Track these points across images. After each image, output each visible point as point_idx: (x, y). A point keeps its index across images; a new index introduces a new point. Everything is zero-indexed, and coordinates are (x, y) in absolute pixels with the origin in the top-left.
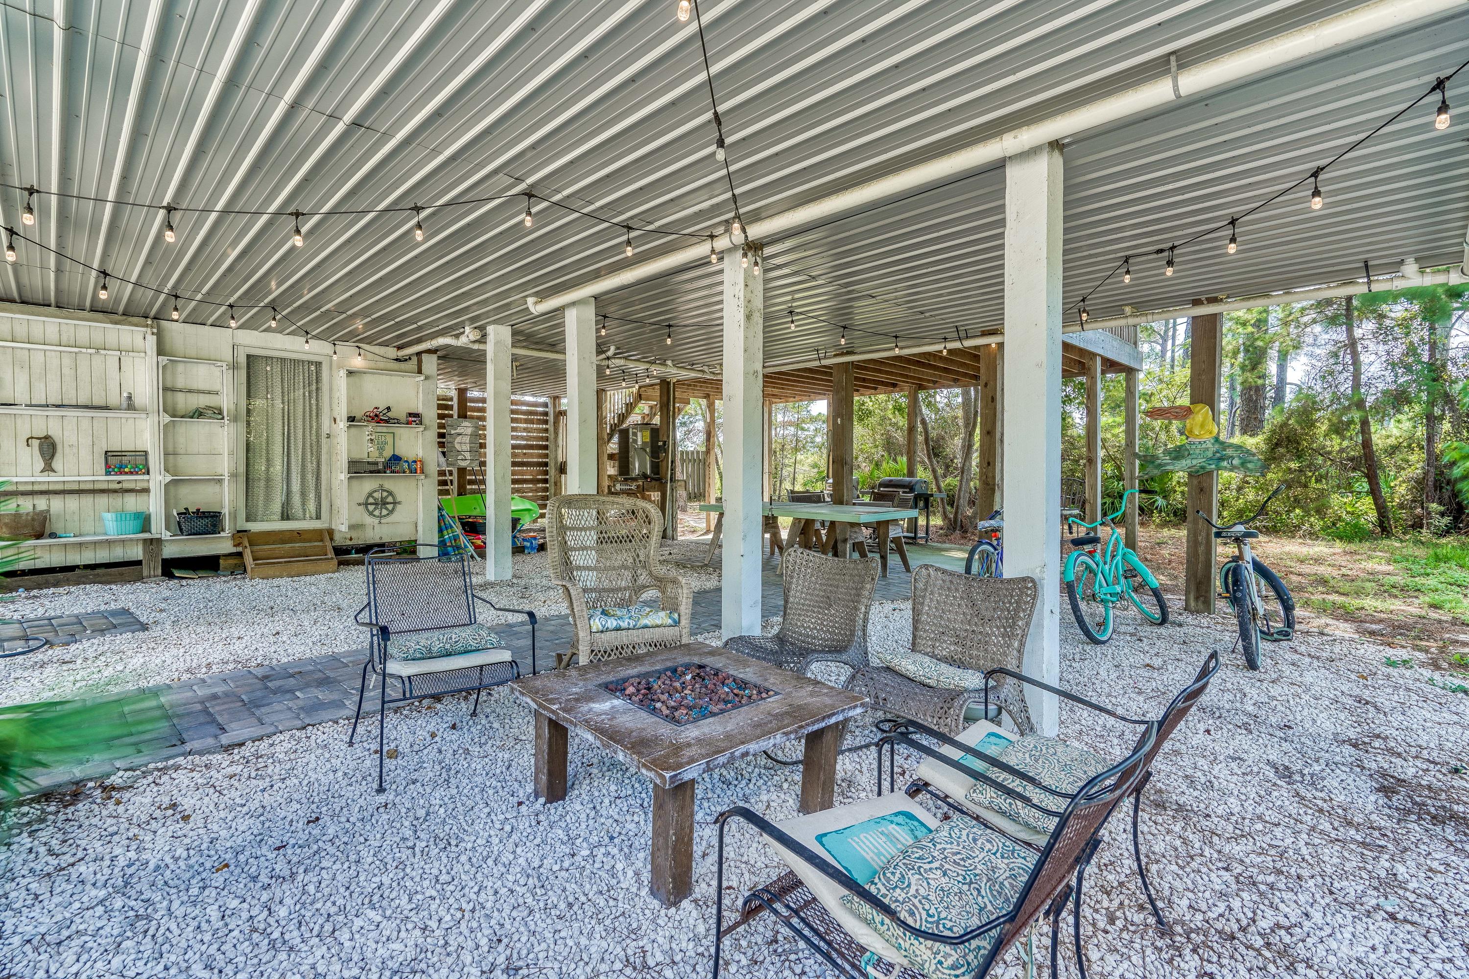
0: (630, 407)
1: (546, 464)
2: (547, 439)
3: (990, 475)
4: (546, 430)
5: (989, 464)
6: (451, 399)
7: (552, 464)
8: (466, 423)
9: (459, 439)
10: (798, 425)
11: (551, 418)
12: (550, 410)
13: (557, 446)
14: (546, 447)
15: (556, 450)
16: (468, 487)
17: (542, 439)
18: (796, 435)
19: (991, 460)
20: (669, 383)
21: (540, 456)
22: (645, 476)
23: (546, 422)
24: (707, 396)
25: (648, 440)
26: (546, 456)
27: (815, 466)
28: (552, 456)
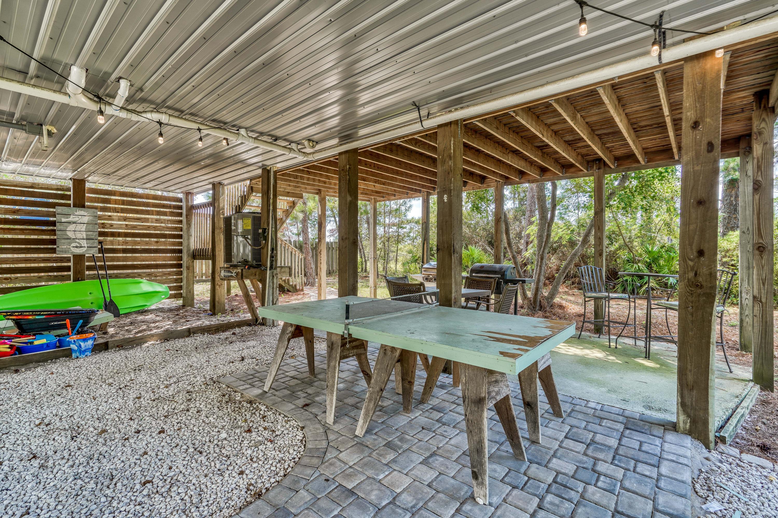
0: (244, 199)
1: (180, 251)
2: (181, 230)
3: (704, 271)
4: (181, 222)
5: (701, 253)
6: (69, 190)
7: (185, 251)
8: (81, 212)
9: (72, 227)
10: (400, 226)
11: (184, 211)
12: (184, 204)
13: (189, 236)
14: (180, 237)
15: (188, 239)
16: (87, 273)
17: (175, 229)
18: (398, 232)
19: (705, 247)
20: (269, 171)
21: (174, 244)
22: (245, 262)
23: (180, 215)
24: (319, 192)
25: (250, 228)
26: (181, 243)
27: (410, 252)
28: (185, 244)
